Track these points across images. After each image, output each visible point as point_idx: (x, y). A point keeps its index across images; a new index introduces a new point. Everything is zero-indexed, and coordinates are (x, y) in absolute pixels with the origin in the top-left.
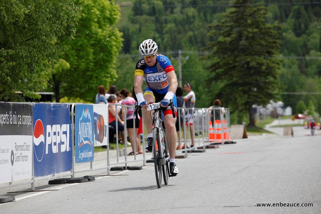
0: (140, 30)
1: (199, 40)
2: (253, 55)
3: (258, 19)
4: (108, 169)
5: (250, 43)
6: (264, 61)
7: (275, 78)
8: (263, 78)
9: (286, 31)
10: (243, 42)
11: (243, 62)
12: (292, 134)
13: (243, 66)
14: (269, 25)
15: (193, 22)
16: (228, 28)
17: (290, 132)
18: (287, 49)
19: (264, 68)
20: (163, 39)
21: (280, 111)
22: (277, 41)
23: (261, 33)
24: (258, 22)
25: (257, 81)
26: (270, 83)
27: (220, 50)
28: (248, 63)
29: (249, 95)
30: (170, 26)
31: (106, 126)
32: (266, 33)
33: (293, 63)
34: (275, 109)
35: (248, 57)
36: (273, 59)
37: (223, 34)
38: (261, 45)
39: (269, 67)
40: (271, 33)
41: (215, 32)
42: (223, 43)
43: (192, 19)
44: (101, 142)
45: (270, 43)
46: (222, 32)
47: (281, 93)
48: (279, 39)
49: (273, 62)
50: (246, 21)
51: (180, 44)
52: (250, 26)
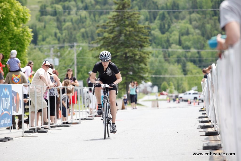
0: (45, 27)
1: (89, 35)
2: (130, 47)
3: (133, 21)
4: (22, 132)
5: (127, 39)
6: (138, 52)
7: (146, 65)
8: (137, 65)
9: (154, 29)
10: (122, 38)
11: (122, 53)
12: (158, 106)
13: (122, 56)
14: (141, 25)
15: (85, 21)
16: (111, 27)
17: (156, 105)
18: (155, 43)
19: (137, 57)
20: (62, 34)
21: (149, 89)
22: (147, 37)
23: (135, 31)
24: (133, 23)
25: (132, 67)
26: (142, 69)
27: (105, 44)
28: (126, 54)
29: (127, 77)
30: (68, 24)
31: (21, 100)
32: (139, 31)
33: (159, 54)
34: (146, 87)
35: (126, 49)
36: (145, 51)
37: (108, 32)
38: (136, 40)
39: (141, 57)
40: (143, 31)
41: (102, 30)
42: (107, 38)
43: (84, 20)
44: (17, 112)
45: (142, 39)
46: (107, 30)
47: (150, 76)
48: (148, 36)
49: (144, 53)
50: (125, 22)
51: (75, 38)
52: (127, 26)
